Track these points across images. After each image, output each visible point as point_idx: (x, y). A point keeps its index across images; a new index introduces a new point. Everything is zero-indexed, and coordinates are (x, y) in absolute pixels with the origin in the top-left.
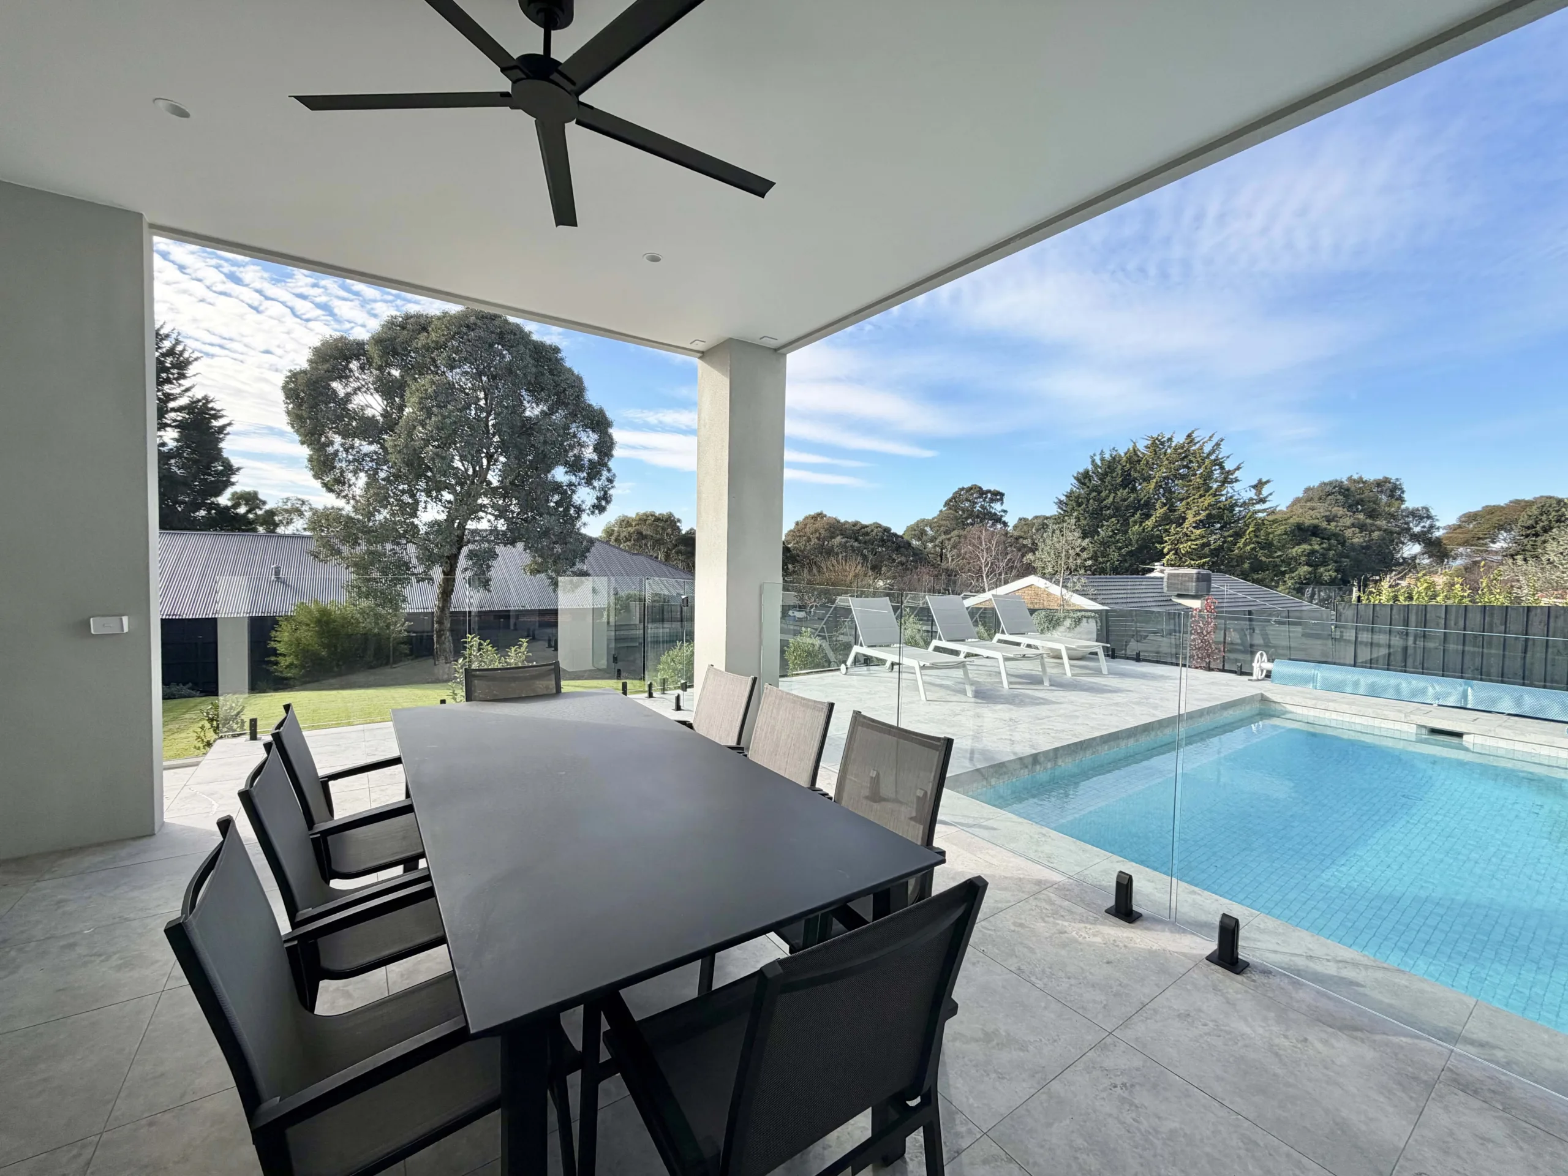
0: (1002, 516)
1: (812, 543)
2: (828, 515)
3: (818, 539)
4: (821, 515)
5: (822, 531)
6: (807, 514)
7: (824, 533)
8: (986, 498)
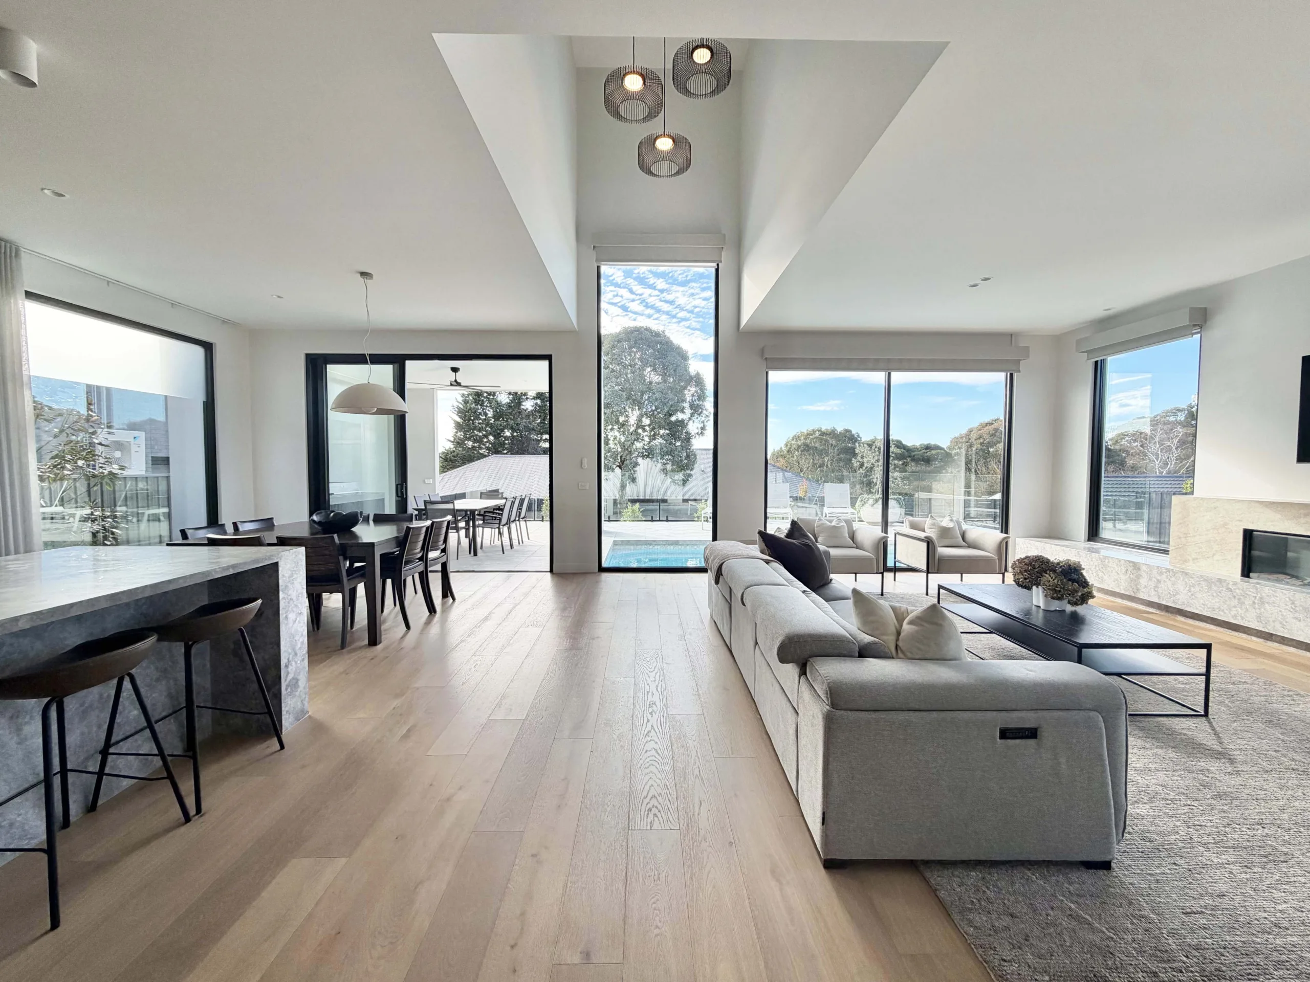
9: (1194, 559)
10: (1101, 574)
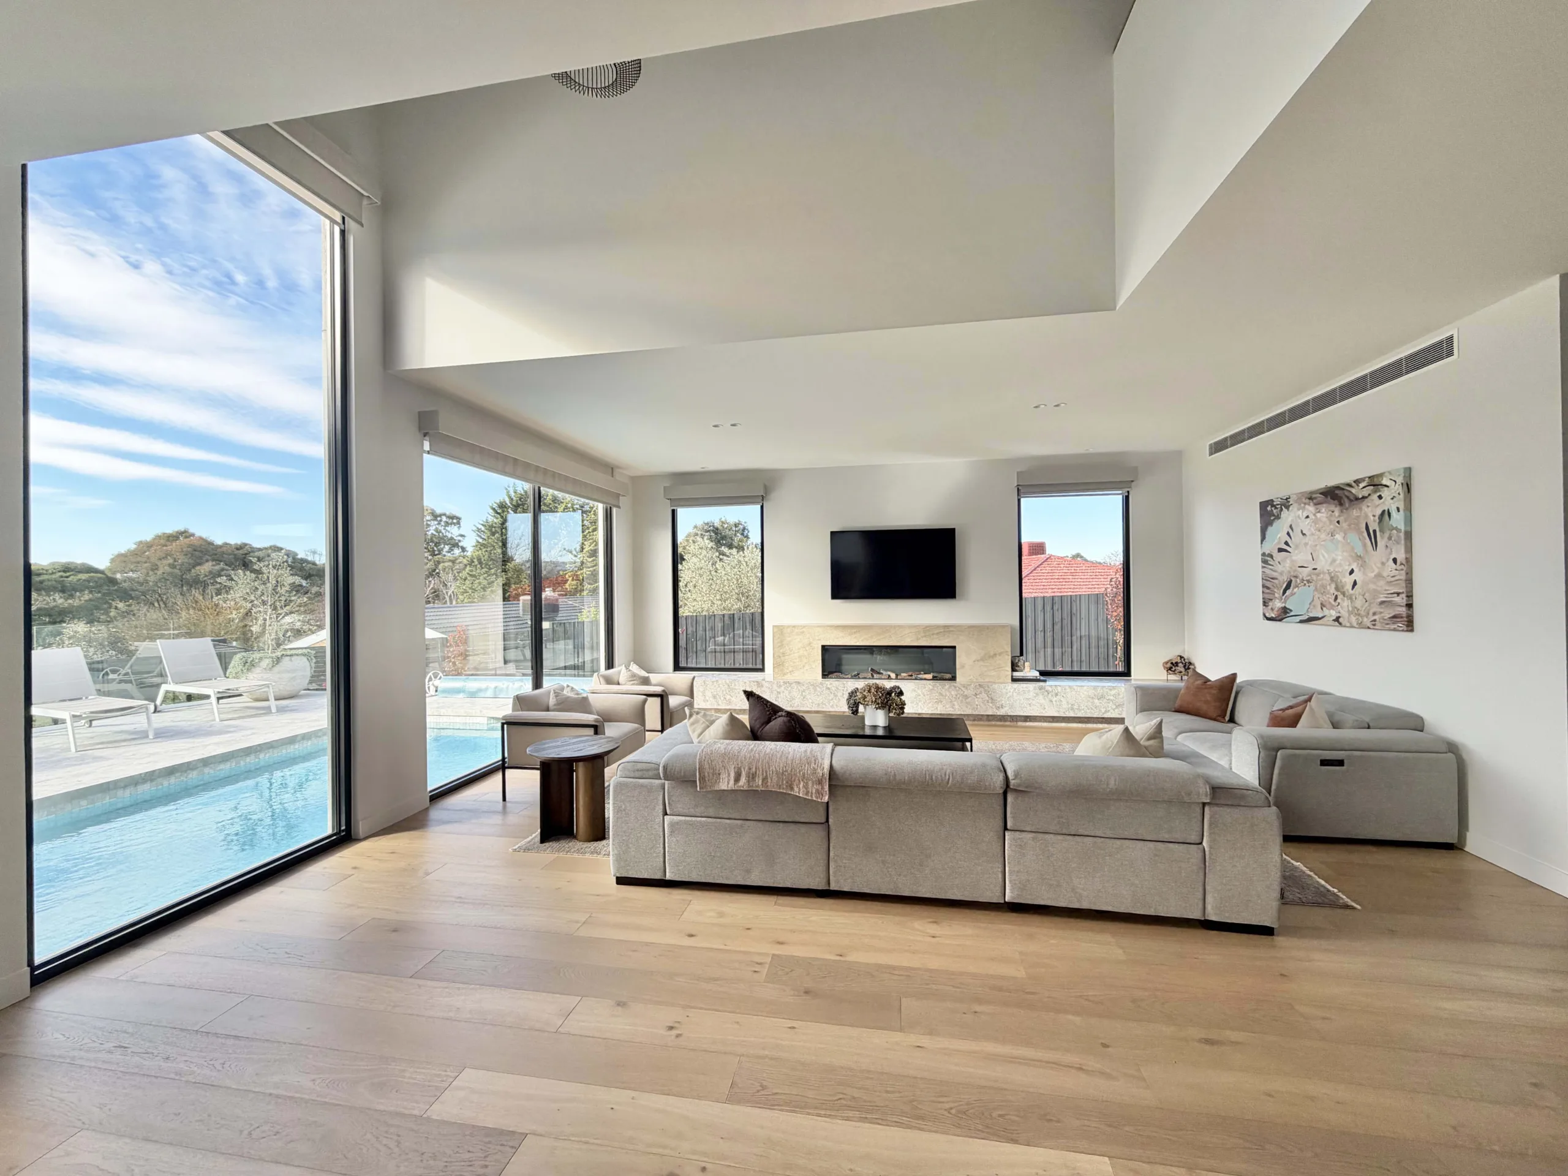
0: (460, 541)
1: (159, 572)
2: (198, 534)
3: (172, 566)
4: (185, 534)
5: (178, 555)
6: (159, 532)
7: (182, 559)
8: (441, 521)
9: (790, 672)
10: (728, 697)
